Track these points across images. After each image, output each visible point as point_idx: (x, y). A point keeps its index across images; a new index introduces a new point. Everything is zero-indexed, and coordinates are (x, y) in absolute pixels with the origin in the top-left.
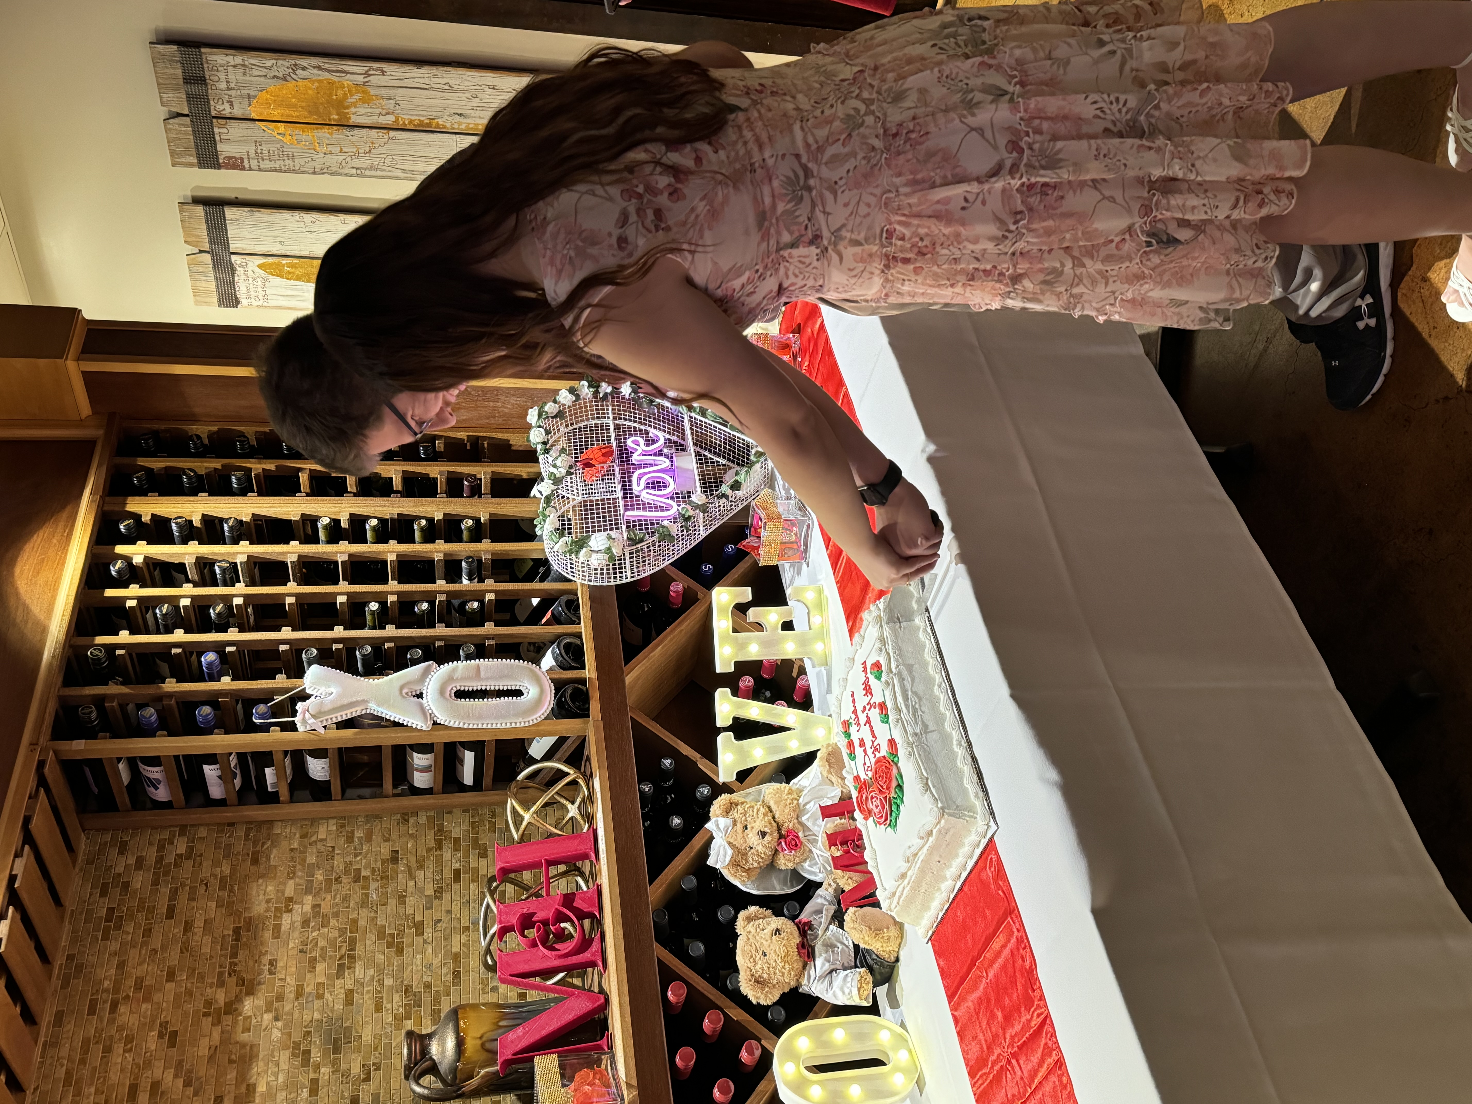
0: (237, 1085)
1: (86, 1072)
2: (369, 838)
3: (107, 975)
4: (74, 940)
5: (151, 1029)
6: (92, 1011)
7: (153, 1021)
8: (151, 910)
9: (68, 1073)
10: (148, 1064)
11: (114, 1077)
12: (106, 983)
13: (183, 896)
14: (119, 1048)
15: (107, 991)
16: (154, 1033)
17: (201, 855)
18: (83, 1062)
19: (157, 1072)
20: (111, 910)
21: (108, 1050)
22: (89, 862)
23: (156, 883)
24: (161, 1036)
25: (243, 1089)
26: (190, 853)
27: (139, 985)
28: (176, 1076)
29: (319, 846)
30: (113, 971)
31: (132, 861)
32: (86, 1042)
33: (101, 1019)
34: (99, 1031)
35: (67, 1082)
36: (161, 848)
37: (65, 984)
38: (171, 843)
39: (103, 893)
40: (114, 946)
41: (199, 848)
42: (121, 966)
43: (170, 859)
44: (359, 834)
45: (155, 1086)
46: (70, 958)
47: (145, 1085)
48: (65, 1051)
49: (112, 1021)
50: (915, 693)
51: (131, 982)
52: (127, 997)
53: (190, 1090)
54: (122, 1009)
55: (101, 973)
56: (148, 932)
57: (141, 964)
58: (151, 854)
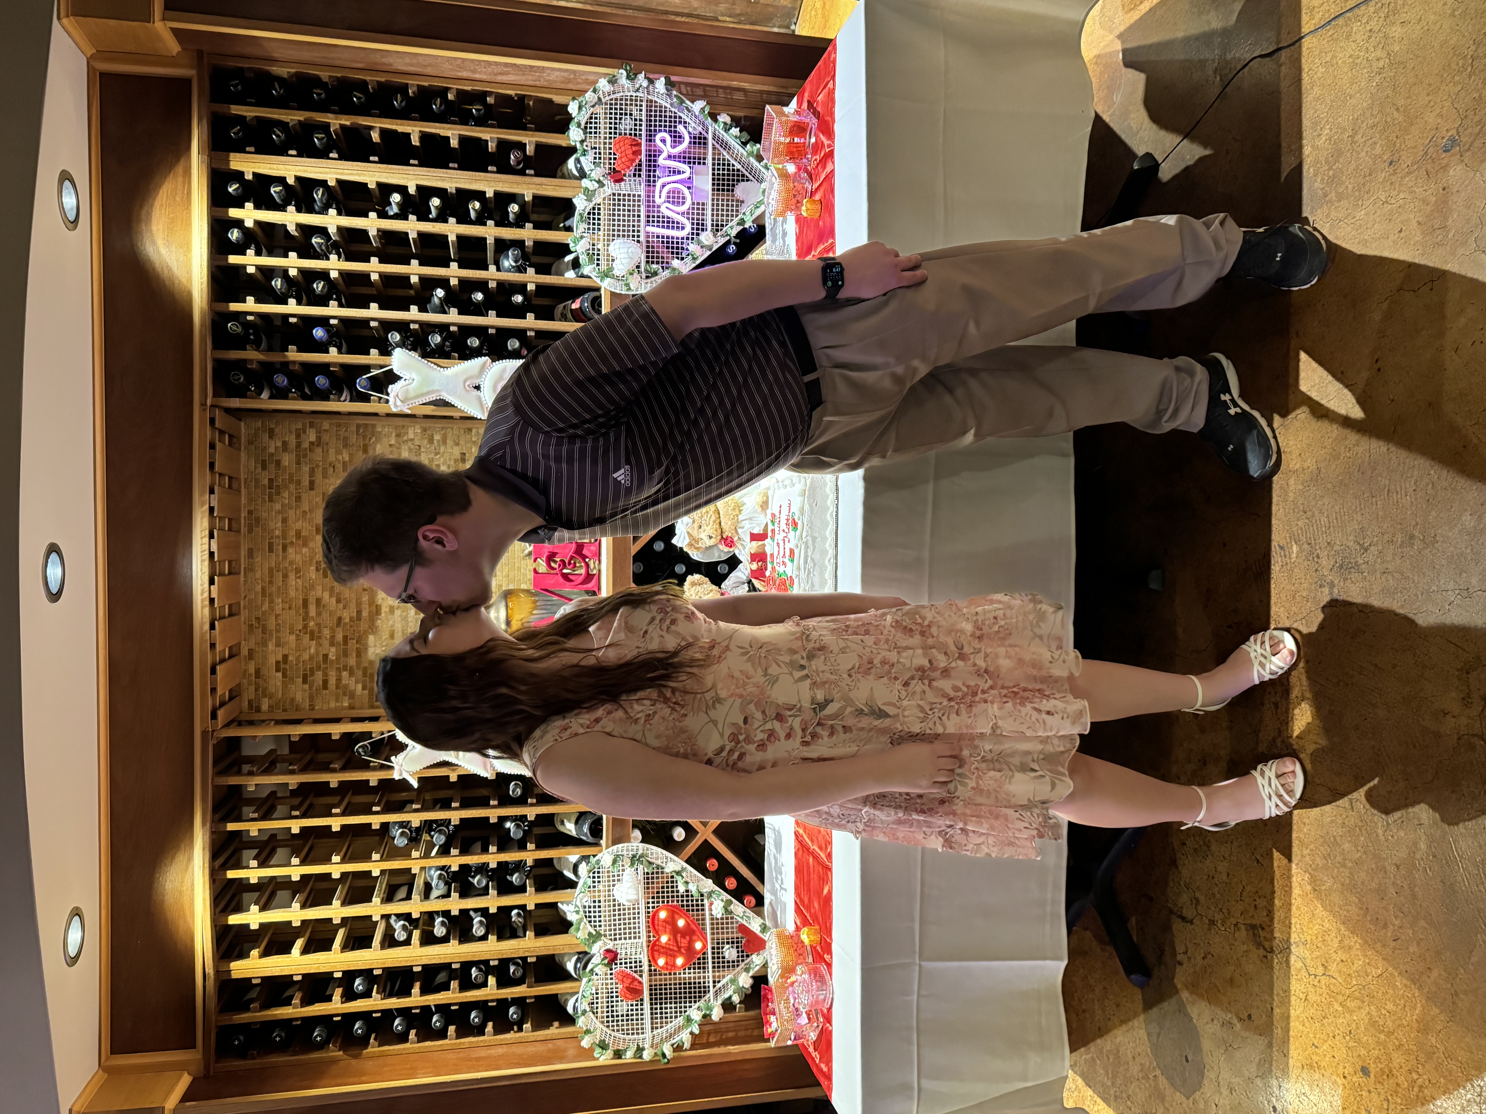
0: (370, 605)
1: (274, 589)
2: (444, 441)
3: (276, 526)
4: (250, 500)
5: (310, 565)
6: (271, 550)
7: (311, 560)
8: (299, 482)
9: (263, 589)
10: (312, 587)
11: (292, 593)
12: (277, 532)
13: (319, 476)
14: (292, 576)
15: (278, 537)
16: (313, 568)
17: (327, 444)
18: (271, 582)
19: (318, 592)
20: (271, 480)
21: (285, 576)
22: (250, 442)
23: (298, 463)
24: (317, 570)
25: (374, 609)
26: (319, 442)
27: (298, 534)
28: (331, 596)
29: (410, 444)
30: (279, 524)
31: (279, 444)
32: (271, 570)
33: (277, 556)
34: (278, 564)
35: (263, 593)
36: (298, 436)
37: (250, 531)
38: (305, 432)
39: (264, 468)
40: (278, 506)
41: (325, 438)
42: (284, 520)
43: (306, 445)
44: (437, 437)
45: (318, 601)
46: (250, 512)
47: (312, 601)
48: (258, 575)
49: (285, 558)
50: (812, 559)
51: (292, 533)
52: (292, 543)
53: (341, 606)
54: (290, 550)
55: (272, 525)
56: (298, 499)
57: (298, 520)
58: (292, 440)
